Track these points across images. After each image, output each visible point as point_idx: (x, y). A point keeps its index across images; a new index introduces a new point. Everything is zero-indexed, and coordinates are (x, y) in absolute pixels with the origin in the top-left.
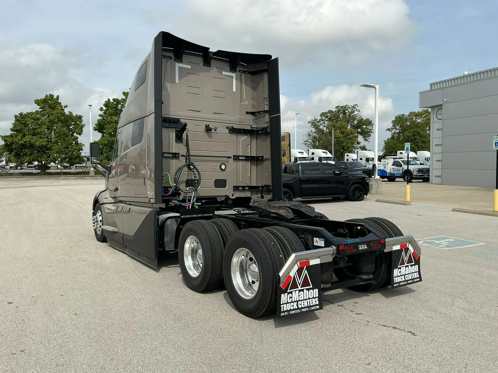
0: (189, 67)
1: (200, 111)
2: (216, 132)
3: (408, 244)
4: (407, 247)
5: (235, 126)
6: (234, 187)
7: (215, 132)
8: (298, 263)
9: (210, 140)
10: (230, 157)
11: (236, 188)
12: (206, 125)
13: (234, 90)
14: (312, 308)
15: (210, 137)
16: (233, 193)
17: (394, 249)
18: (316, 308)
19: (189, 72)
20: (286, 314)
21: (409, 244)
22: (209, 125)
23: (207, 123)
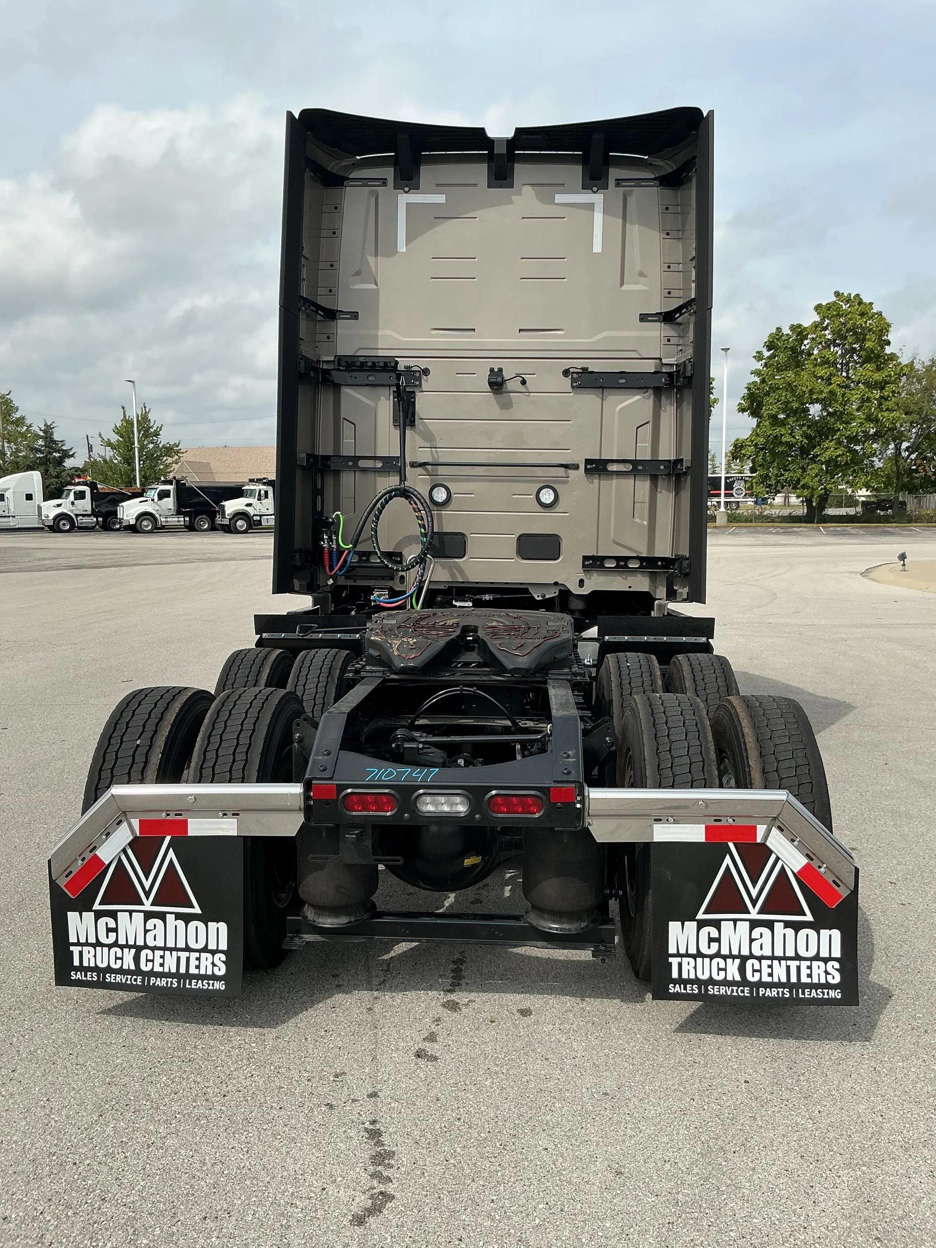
0: (440, 199)
1: (474, 330)
2: (526, 388)
3: (761, 830)
4: (759, 840)
6: (585, 558)
7: (521, 388)
8: (135, 823)
9: (506, 414)
10: (576, 467)
11: (593, 563)
12: (492, 370)
14: (193, 984)
15: (507, 406)
16: (582, 576)
17: (657, 838)
18: (211, 987)
19: (440, 215)
20: (92, 977)
21: (768, 831)
22: (501, 370)
23: (496, 365)
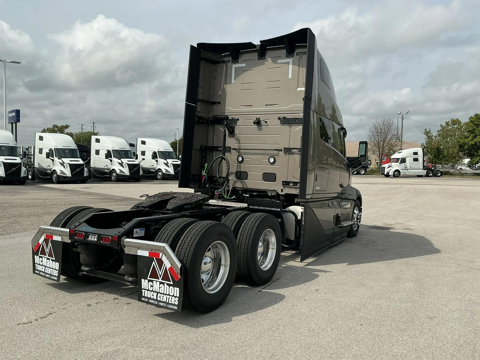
0: (244, 65)
1: (252, 106)
2: (267, 124)
5: (288, 116)
6: (283, 182)
7: (265, 124)
9: (260, 132)
10: (282, 150)
11: (286, 184)
12: (257, 118)
13: (290, 77)
15: (260, 130)
16: (282, 188)
19: (243, 70)
22: (259, 118)
23: (258, 116)
